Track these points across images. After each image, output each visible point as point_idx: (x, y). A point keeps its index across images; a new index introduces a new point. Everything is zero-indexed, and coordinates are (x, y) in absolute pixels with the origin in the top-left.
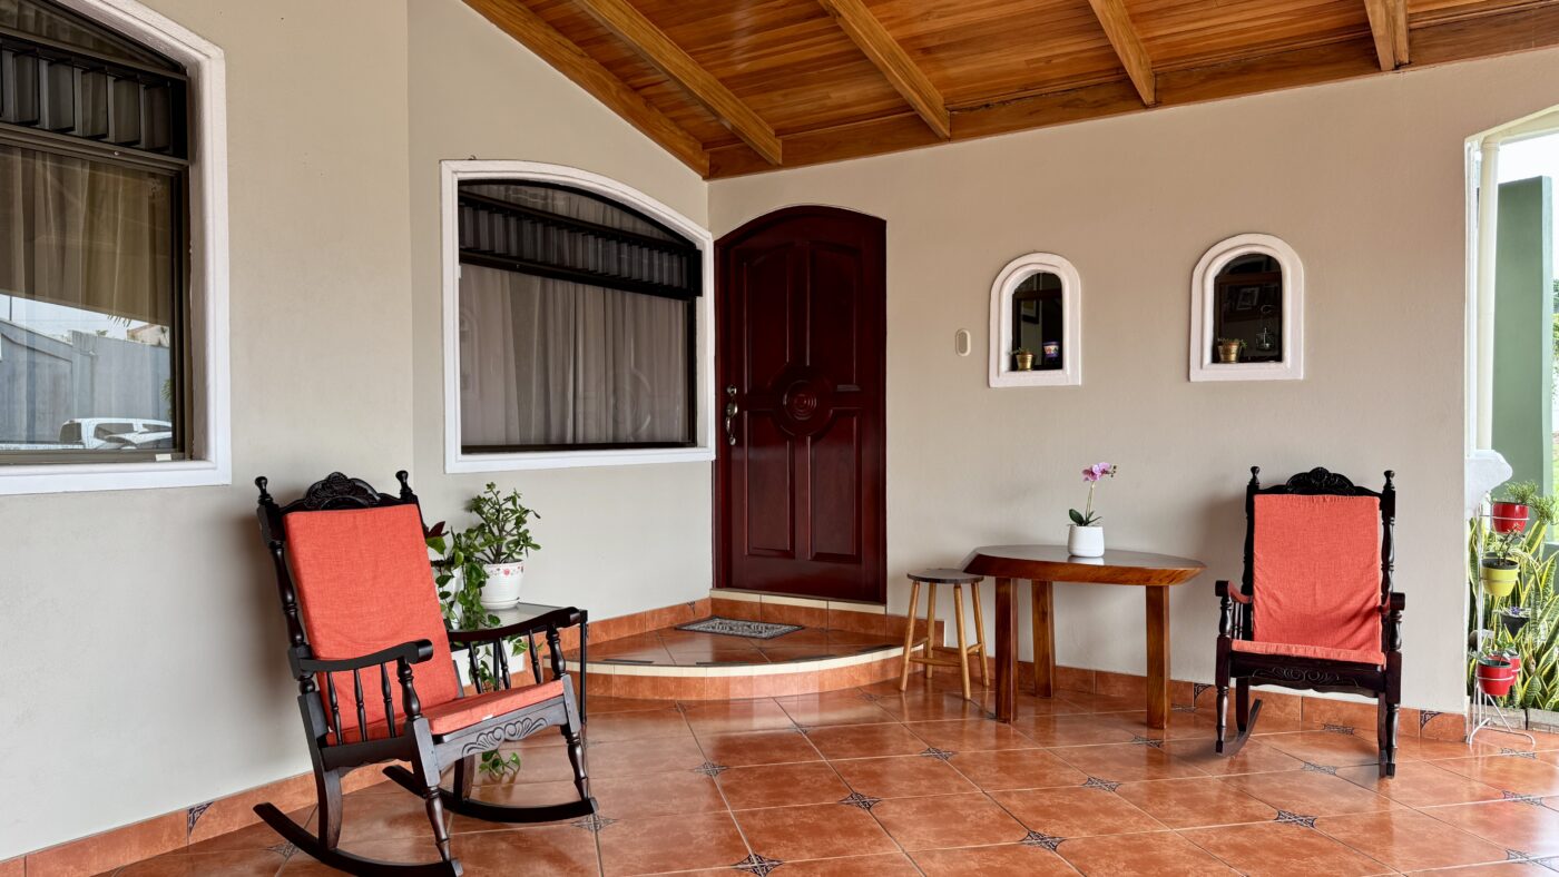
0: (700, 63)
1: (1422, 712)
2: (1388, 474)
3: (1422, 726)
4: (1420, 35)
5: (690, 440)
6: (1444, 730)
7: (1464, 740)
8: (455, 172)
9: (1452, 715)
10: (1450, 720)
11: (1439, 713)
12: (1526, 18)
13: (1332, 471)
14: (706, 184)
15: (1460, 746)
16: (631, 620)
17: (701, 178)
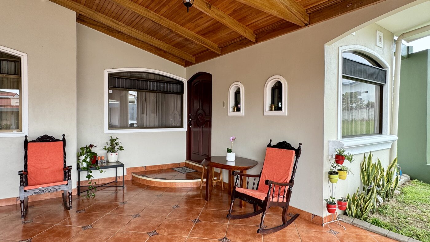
0: (166, 43)
1: (312, 214)
2: (300, 144)
3: (312, 218)
4: (312, 15)
5: (181, 126)
6: (317, 221)
7: (322, 225)
8: (108, 72)
9: (319, 217)
10: (319, 218)
11: (316, 216)
12: (338, 5)
13: (288, 142)
14: (185, 68)
15: (321, 226)
16: (159, 166)
17: (184, 67)
